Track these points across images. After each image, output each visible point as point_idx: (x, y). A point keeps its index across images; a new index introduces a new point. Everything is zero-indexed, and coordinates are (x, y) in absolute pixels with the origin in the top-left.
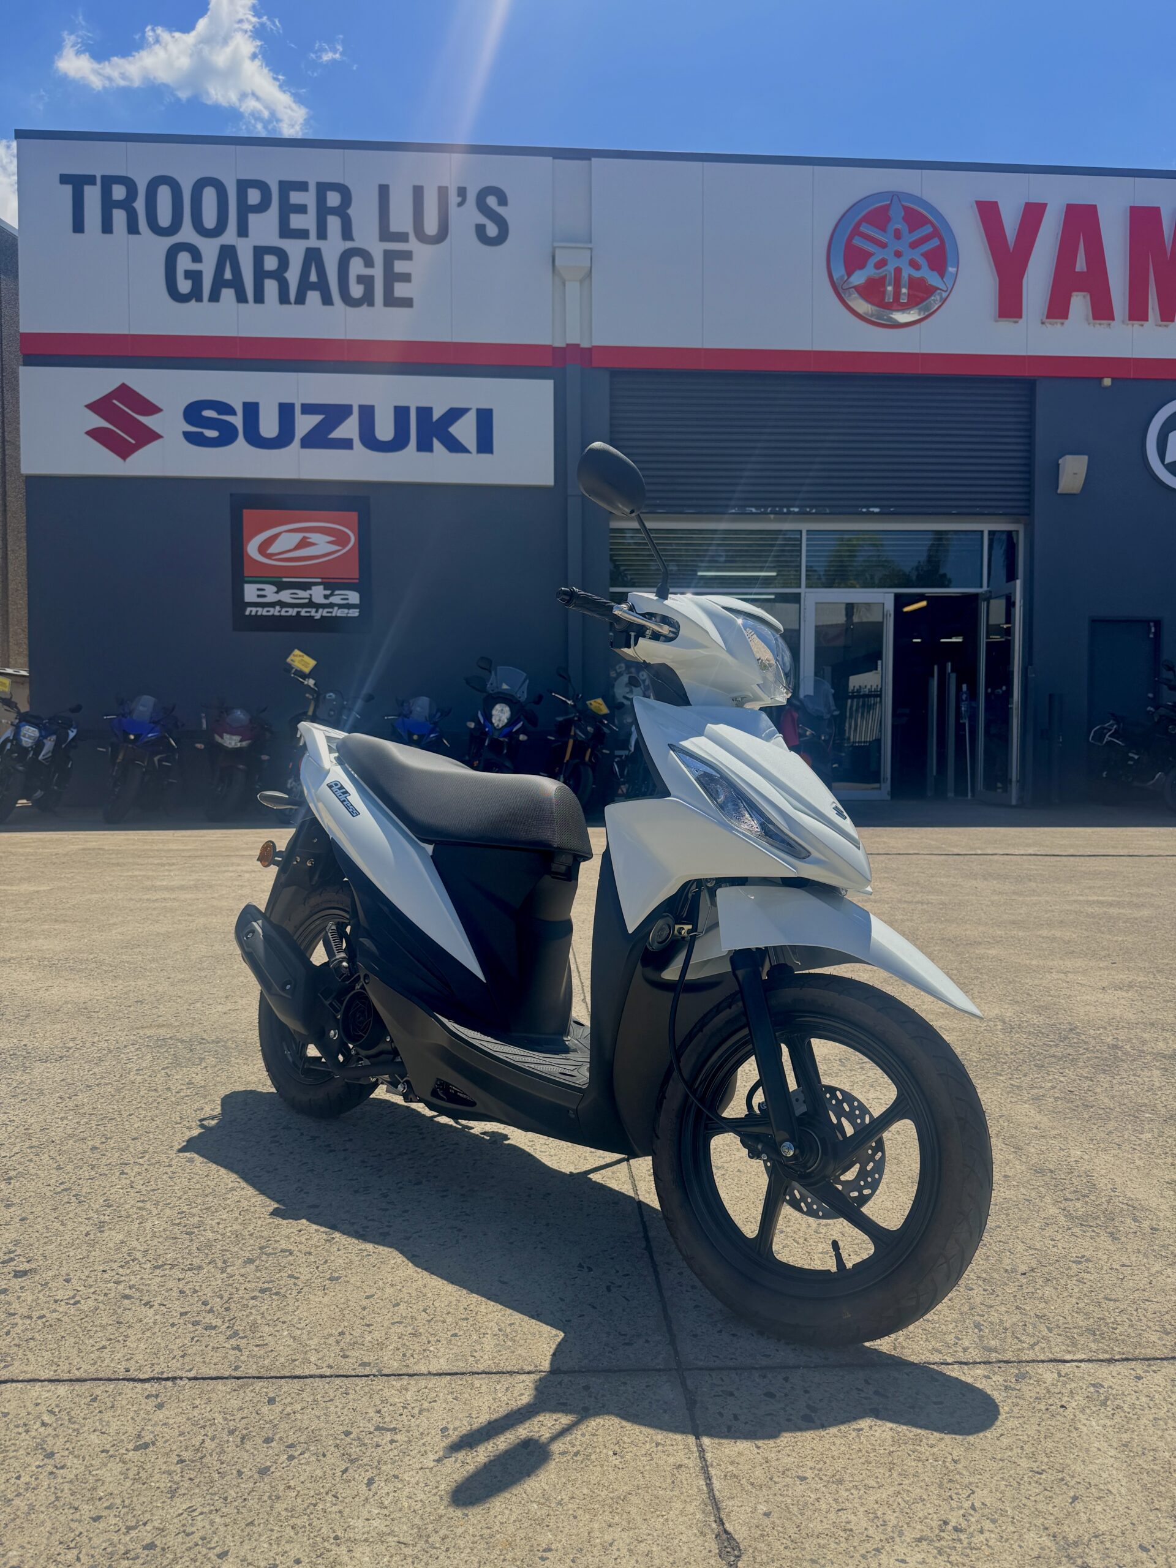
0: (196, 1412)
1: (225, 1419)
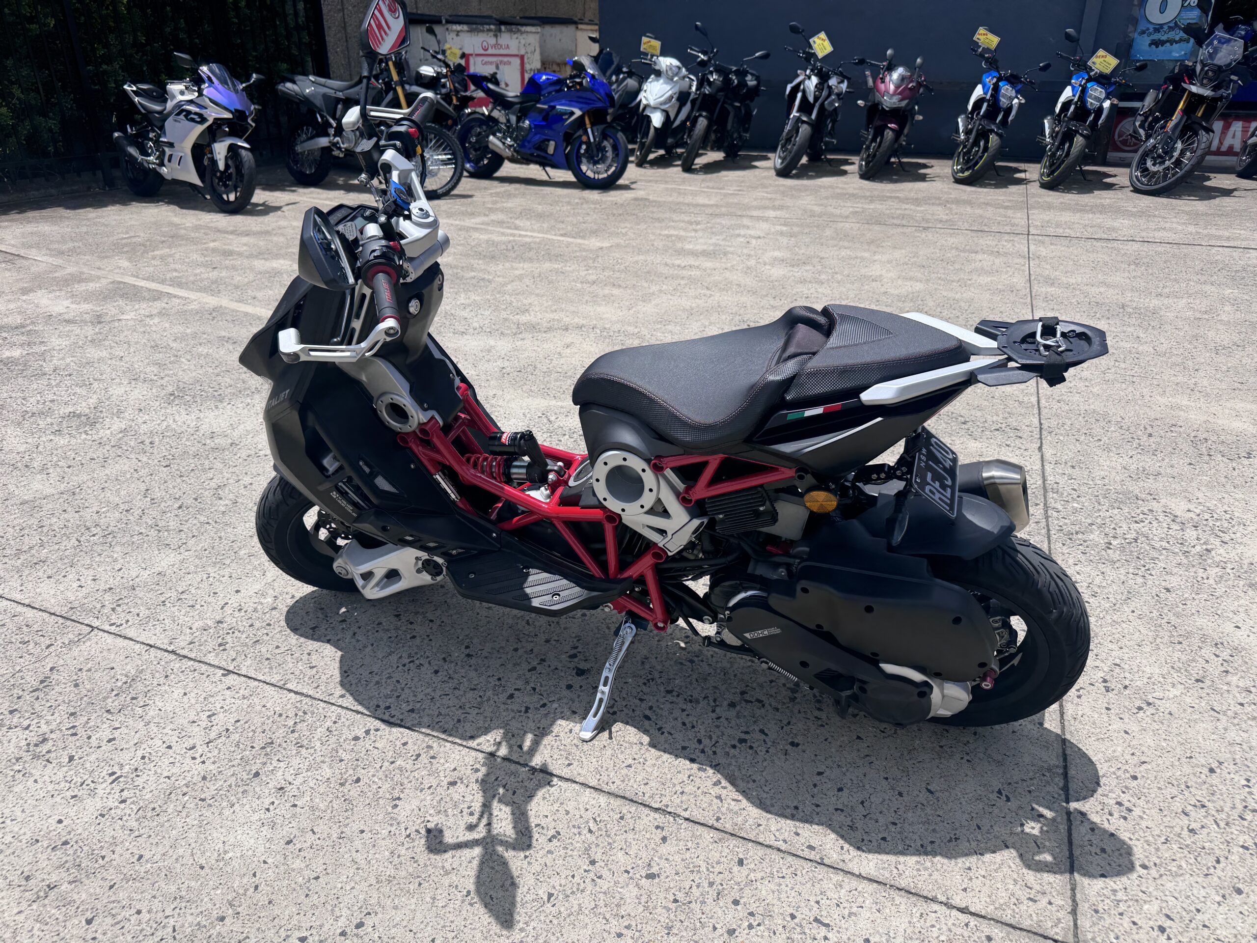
0: (688, 855)
1: (708, 870)
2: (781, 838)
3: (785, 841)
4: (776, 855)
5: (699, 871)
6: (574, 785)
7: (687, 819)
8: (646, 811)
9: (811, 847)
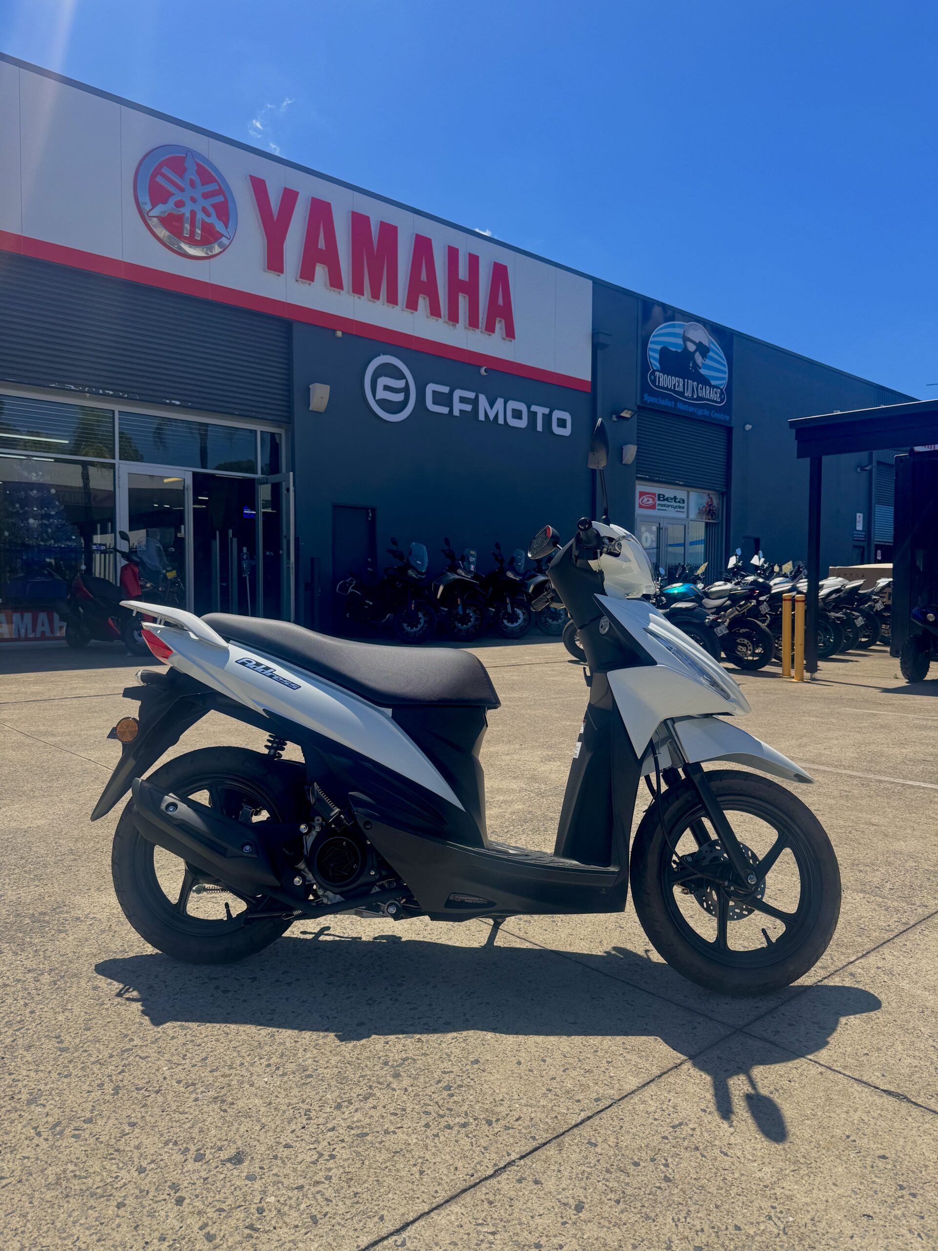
2: (577, 1111)
3: (582, 1110)
4: (596, 1121)
5: (590, 1174)
6: (416, 1224)
7: (522, 1157)
8: (493, 1181)
9: (597, 1100)
